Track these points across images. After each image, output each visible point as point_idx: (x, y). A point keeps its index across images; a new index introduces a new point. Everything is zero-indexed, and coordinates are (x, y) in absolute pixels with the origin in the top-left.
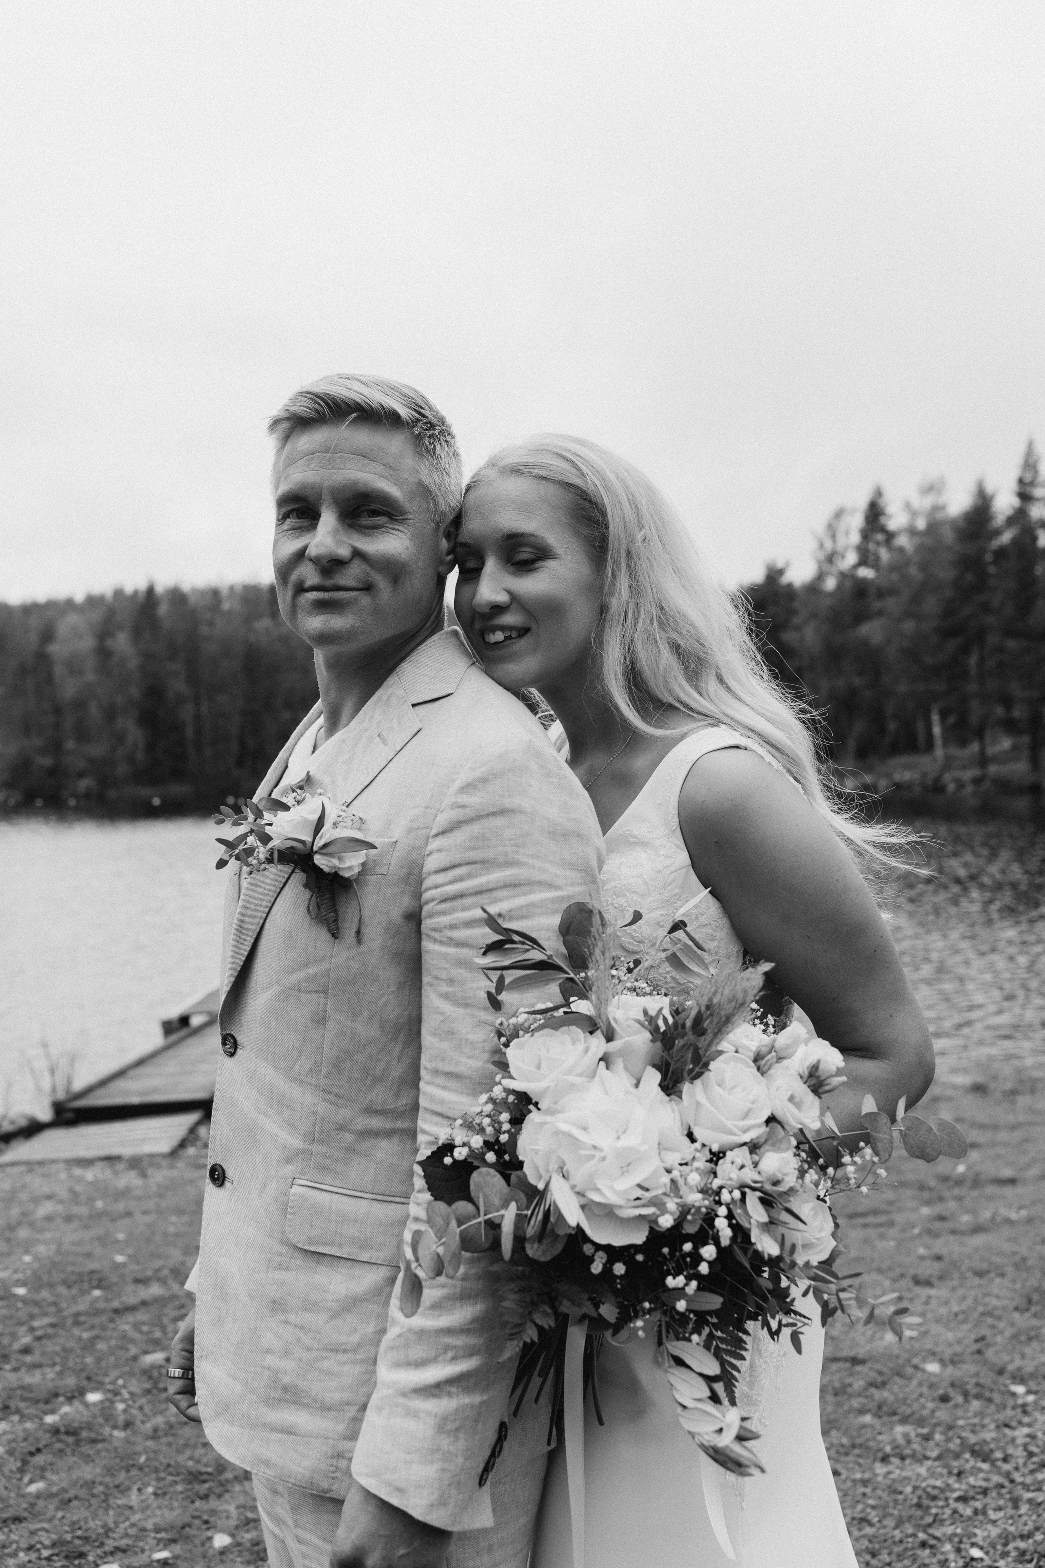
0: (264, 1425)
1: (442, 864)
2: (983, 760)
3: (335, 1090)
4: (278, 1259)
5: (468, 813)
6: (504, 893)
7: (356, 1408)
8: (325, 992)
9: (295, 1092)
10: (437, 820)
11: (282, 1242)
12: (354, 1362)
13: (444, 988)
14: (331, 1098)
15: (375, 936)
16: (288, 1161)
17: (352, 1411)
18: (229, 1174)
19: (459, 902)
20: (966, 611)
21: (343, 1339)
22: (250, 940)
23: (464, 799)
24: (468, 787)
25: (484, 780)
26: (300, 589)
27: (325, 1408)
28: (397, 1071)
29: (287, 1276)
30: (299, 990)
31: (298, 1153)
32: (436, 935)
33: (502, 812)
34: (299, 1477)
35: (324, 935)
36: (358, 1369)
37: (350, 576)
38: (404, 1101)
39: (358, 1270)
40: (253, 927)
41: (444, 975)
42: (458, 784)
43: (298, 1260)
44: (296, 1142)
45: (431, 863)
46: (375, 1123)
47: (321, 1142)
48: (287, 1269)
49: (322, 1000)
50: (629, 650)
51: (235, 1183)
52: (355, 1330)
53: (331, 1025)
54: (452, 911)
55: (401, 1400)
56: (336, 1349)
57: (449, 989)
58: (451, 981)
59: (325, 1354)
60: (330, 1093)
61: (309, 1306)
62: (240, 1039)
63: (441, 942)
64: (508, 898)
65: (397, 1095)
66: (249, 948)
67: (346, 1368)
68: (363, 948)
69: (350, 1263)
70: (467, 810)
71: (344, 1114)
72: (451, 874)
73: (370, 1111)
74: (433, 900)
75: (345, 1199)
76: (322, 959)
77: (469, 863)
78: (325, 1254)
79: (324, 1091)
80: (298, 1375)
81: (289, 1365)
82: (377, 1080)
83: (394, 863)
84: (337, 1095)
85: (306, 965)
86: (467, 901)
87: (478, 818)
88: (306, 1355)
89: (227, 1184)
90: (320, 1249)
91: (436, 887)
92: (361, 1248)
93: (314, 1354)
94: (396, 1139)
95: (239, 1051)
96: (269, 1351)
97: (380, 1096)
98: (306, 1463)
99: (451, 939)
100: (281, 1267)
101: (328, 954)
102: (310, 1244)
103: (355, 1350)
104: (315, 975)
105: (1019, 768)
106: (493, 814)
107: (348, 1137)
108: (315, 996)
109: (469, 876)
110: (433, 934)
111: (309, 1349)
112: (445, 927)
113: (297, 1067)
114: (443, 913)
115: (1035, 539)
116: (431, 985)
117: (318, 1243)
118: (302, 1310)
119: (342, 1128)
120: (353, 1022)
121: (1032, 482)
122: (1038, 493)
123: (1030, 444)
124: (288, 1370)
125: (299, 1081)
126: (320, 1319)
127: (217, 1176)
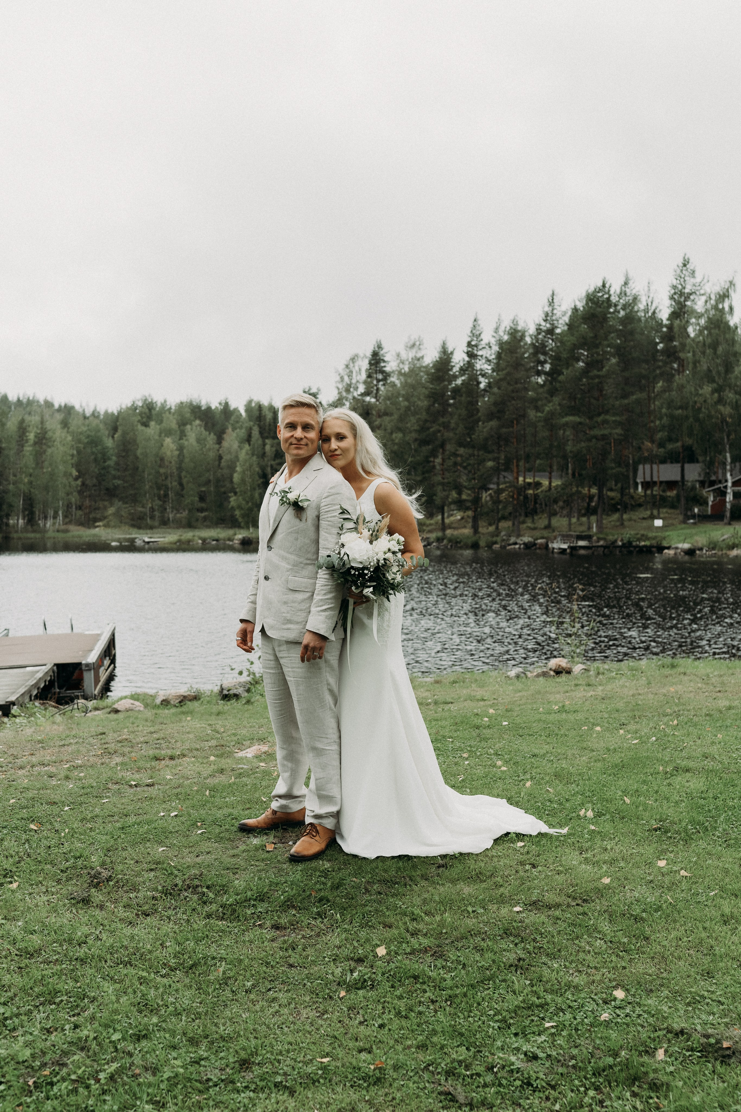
0: (283, 629)
1: (325, 505)
2: (444, 527)
6: (337, 511)
8: (297, 533)
9: (289, 556)
10: (325, 495)
11: (287, 589)
14: (299, 556)
15: (310, 521)
16: (288, 571)
17: (304, 623)
18: (269, 577)
19: (329, 512)
20: (435, 428)
21: (301, 607)
22: (277, 523)
24: (331, 488)
26: (291, 444)
27: (298, 623)
28: (313, 550)
30: (292, 533)
31: (290, 569)
34: (292, 638)
35: (298, 520)
36: (304, 613)
37: (303, 442)
38: (314, 557)
39: (305, 593)
40: (278, 520)
43: (291, 592)
44: (290, 567)
45: (322, 505)
46: (308, 562)
47: (296, 566)
49: (297, 535)
50: (361, 459)
51: (272, 579)
52: (305, 606)
53: (300, 540)
54: (327, 514)
56: (301, 610)
59: (297, 612)
62: (272, 546)
66: (277, 525)
67: (302, 613)
68: (306, 524)
69: (303, 592)
71: (301, 560)
72: (327, 507)
73: (307, 559)
74: (324, 512)
75: (302, 579)
76: (298, 525)
77: (331, 504)
79: (297, 555)
81: (288, 615)
82: (309, 552)
83: (314, 505)
85: (295, 527)
86: (331, 512)
88: (292, 612)
89: (269, 579)
90: (297, 590)
91: (324, 509)
92: (306, 589)
93: (295, 612)
95: (272, 549)
96: (284, 613)
97: (309, 556)
98: (293, 635)
99: (327, 520)
101: (300, 524)
102: (294, 588)
104: (296, 529)
105: (467, 531)
107: (302, 565)
108: (295, 534)
109: (331, 507)
112: (326, 518)
113: (290, 550)
115: (479, 383)
117: (296, 588)
119: (301, 563)
121: (476, 346)
122: (480, 353)
123: (475, 320)
124: (289, 617)
125: (291, 554)
126: (296, 605)
127: (266, 578)
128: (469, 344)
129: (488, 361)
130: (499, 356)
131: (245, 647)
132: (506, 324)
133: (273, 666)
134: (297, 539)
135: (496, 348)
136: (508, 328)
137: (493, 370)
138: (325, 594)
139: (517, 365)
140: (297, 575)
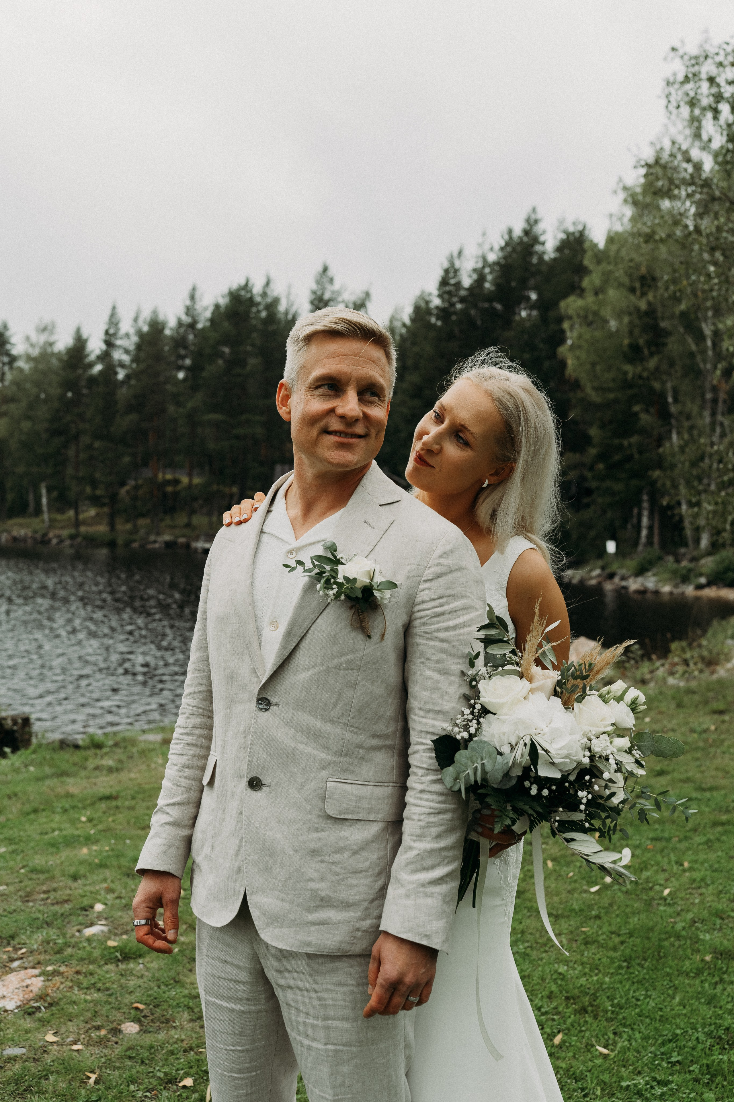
0: (308, 923)
1: (432, 597)
2: (77, 523)
3: (357, 725)
4: (316, 826)
5: (446, 569)
6: (460, 613)
7: (367, 903)
8: (358, 669)
9: (329, 728)
10: (427, 571)
11: (319, 816)
12: (366, 877)
13: (433, 665)
14: (354, 730)
15: (388, 638)
16: (324, 768)
17: (365, 904)
18: (264, 782)
19: (442, 617)
20: (68, 418)
21: (360, 865)
22: (296, 640)
23: (442, 561)
24: (445, 555)
25: (452, 551)
26: (325, 431)
27: (347, 905)
29: (324, 835)
30: (339, 669)
31: (330, 763)
32: (429, 636)
33: (459, 569)
34: (332, 947)
35: (359, 636)
36: (369, 880)
39: (368, 826)
40: (300, 633)
41: (433, 657)
42: (437, 553)
43: (330, 825)
44: (328, 757)
45: (422, 596)
46: (376, 742)
47: (346, 755)
48: (322, 831)
49: (355, 674)
51: (272, 787)
52: (367, 859)
53: (359, 688)
54: (438, 622)
55: (421, 889)
56: (358, 871)
57: (436, 665)
58: (437, 661)
59: (348, 875)
60: (354, 727)
61: (339, 850)
62: (272, 700)
63: (431, 640)
64: (463, 615)
65: (388, 727)
66: (294, 645)
67: (361, 881)
68: (384, 643)
69: (362, 822)
70: (446, 567)
71: (360, 738)
72: (437, 603)
73: (375, 736)
74: (427, 616)
75: (359, 787)
76: (359, 650)
77: (447, 596)
78: (347, 819)
79: (350, 726)
80: (330, 890)
81: (324, 885)
82: (380, 718)
83: (401, 596)
84: (358, 728)
85: (347, 654)
86: (446, 617)
87: (451, 572)
88: (335, 878)
89: (264, 788)
90: (346, 817)
91: (428, 609)
92: (369, 813)
93: (341, 876)
94: (383, 751)
95: (272, 707)
96: (311, 880)
97: (381, 727)
98: (335, 939)
99: (437, 638)
100: (317, 830)
101: (362, 647)
102: (340, 814)
103: (366, 871)
104: (352, 660)
105: (101, 529)
106: (456, 570)
107: (362, 752)
108: (350, 671)
109: (446, 603)
110: (426, 635)
111: (338, 874)
112: (434, 631)
113: (332, 714)
114: (433, 623)
115: (116, 373)
116: (423, 663)
117: (345, 814)
118: (334, 853)
119: (359, 746)
120: (372, 685)
121: (114, 334)
122: (119, 342)
123: (114, 308)
124: (324, 888)
125: (333, 722)
126: (345, 856)
127: (255, 784)
128: (107, 333)
129: (127, 351)
130: (139, 347)
131: (159, 944)
132: (146, 315)
133: (244, 996)
134: (353, 686)
135: (135, 339)
136: (148, 319)
137: (132, 361)
138: (439, 837)
139: (158, 358)
140: (349, 777)
